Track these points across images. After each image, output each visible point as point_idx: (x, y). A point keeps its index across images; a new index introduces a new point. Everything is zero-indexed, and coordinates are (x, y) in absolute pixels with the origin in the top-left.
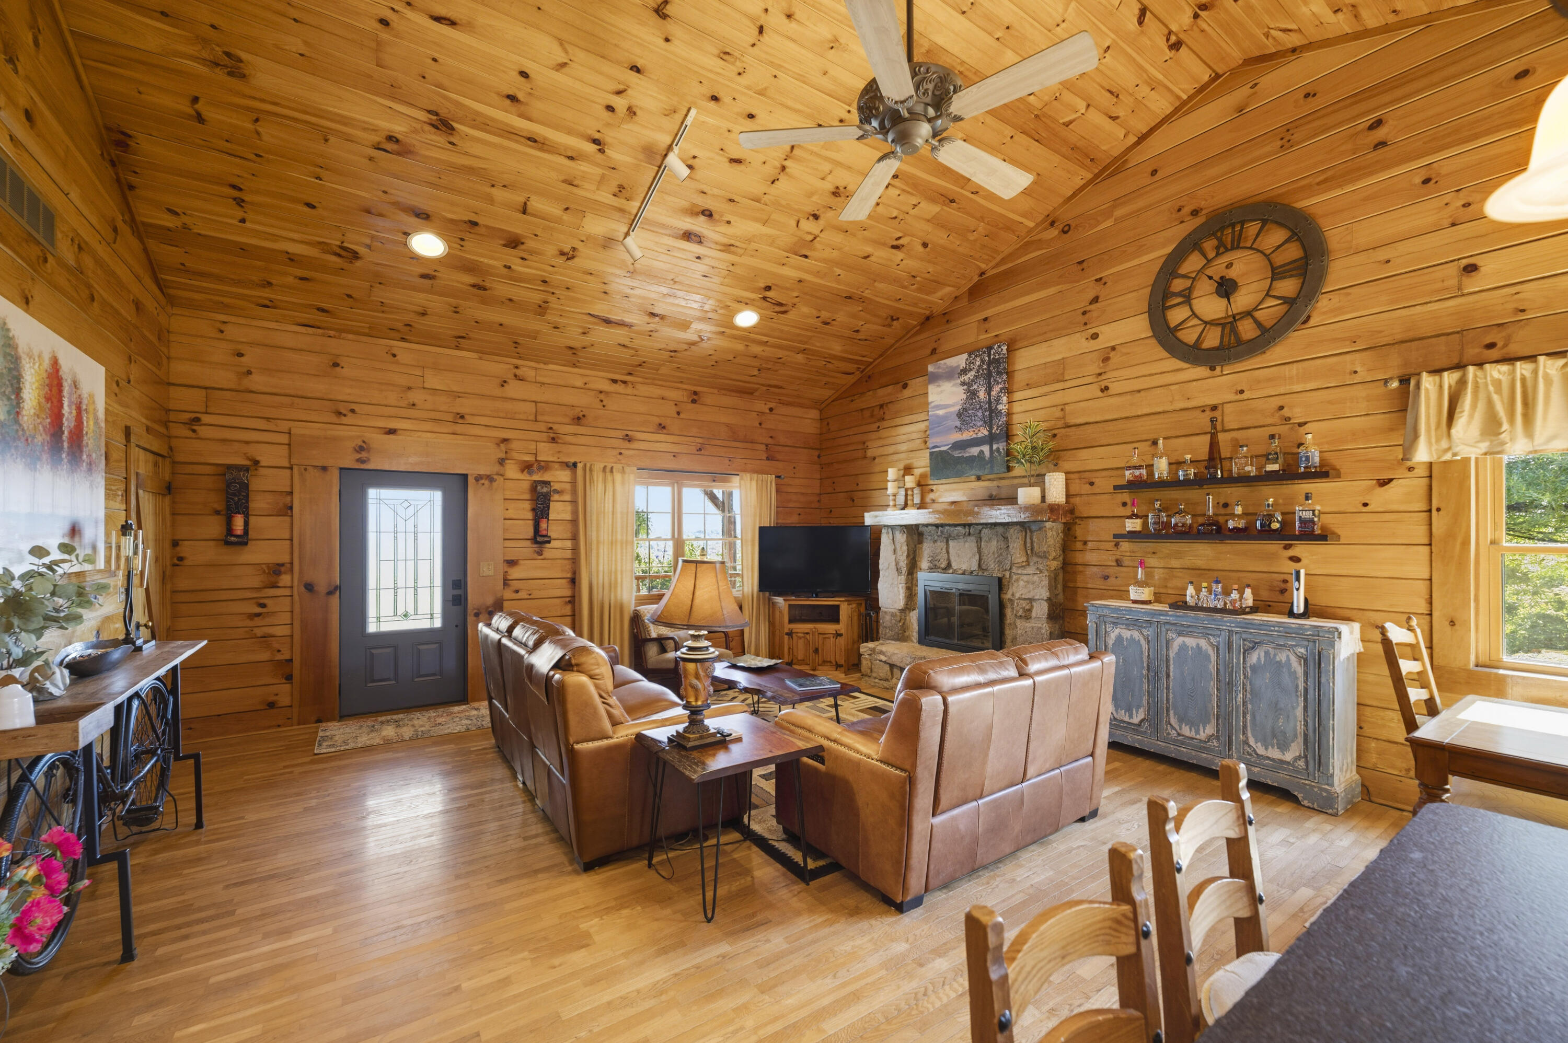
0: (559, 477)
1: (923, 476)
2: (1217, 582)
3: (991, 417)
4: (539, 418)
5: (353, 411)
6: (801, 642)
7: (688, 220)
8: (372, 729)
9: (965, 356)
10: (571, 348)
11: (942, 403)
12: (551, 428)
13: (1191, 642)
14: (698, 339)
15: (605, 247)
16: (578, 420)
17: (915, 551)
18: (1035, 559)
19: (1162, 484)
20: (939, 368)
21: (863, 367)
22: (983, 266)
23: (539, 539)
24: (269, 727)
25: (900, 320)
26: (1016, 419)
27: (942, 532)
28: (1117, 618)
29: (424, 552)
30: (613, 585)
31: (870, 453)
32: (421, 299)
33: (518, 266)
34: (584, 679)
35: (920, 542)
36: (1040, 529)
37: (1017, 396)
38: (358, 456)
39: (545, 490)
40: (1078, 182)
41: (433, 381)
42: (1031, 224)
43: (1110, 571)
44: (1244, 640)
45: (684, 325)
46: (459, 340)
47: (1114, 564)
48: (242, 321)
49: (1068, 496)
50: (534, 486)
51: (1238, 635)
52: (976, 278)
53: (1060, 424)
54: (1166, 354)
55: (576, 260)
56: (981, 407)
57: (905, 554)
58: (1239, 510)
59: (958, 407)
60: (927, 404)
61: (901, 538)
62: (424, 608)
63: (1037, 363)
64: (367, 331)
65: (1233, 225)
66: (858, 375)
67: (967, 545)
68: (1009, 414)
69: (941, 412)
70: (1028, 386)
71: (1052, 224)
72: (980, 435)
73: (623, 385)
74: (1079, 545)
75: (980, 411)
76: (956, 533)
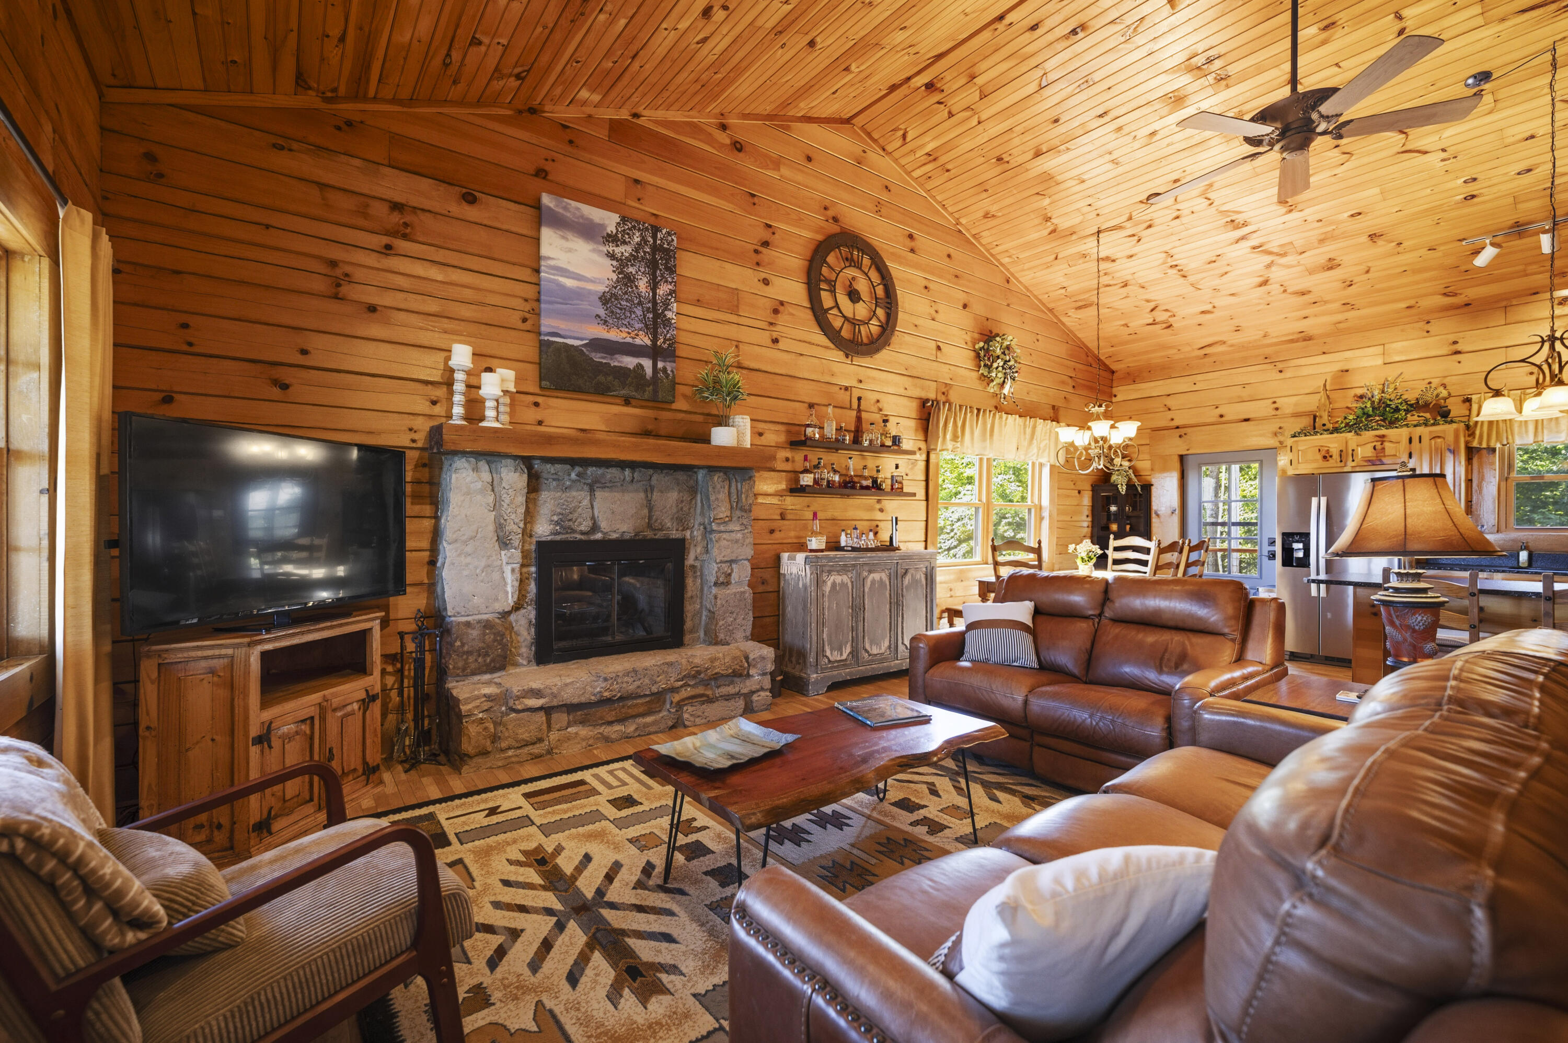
2: (855, 529)
3: (655, 322)
9: (617, 217)
11: (571, 269)
20: (564, 208)
22: (643, 107)
26: (680, 337)
27: (580, 474)
37: (685, 308)
42: (709, 109)
52: (625, 114)
56: (640, 303)
59: (602, 288)
60: (540, 258)
61: (516, 480)
63: (709, 279)
65: (857, 249)
67: (627, 497)
70: (699, 303)
72: (638, 341)
75: (640, 308)
76: (609, 476)
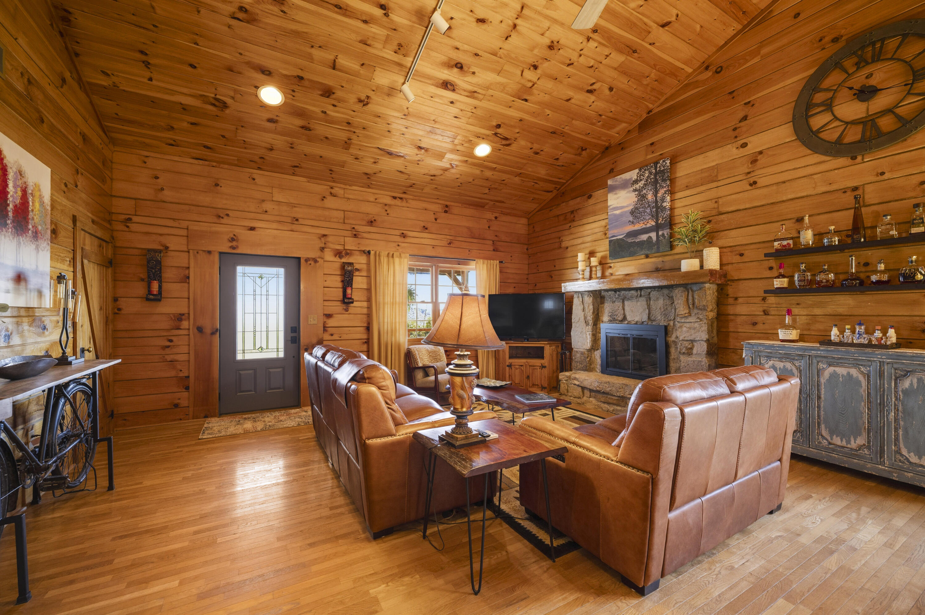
0: (359, 261)
1: (604, 258)
2: (860, 324)
3: (657, 212)
4: (346, 221)
5: (228, 215)
6: (517, 371)
7: (446, 72)
8: (239, 423)
9: (637, 171)
10: (366, 174)
11: (618, 206)
12: (354, 228)
13: (841, 371)
14: (449, 166)
15: (389, 95)
16: (371, 223)
17: (598, 309)
18: (696, 311)
19: (808, 250)
20: (616, 181)
21: (558, 187)
22: (651, 106)
23: (346, 301)
24: (175, 420)
25: (588, 150)
26: (677, 212)
27: (619, 295)
28: (771, 353)
29: (273, 309)
30: (393, 332)
31: (564, 245)
32: (269, 138)
33: (331, 112)
34: (373, 389)
35: (602, 303)
36: (700, 289)
37: (678, 195)
38: (231, 244)
39: (350, 268)
40: (730, 32)
41: (278, 196)
42: (690, 70)
43: (759, 319)
44: (896, 369)
45: (441, 156)
46: (295, 169)
47: (762, 313)
48: (158, 156)
49: (721, 265)
50: (343, 266)
51: (890, 365)
52: (645, 116)
53: (714, 212)
54: (809, 152)
55: (369, 105)
56: (649, 206)
57: (592, 311)
58: (882, 267)
59: (632, 207)
60: (607, 207)
61: (588, 300)
62: (273, 344)
63: (695, 170)
64: (236, 162)
65: (873, 44)
66: (555, 192)
67: (639, 303)
68: (672, 209)
69: (617, 212)
70: (688, 187)
71: (707, 68)
72: (648, 225)
73: (400, 200)
74: (731, 301)
75: (649, 208)
76: (630, 295)
